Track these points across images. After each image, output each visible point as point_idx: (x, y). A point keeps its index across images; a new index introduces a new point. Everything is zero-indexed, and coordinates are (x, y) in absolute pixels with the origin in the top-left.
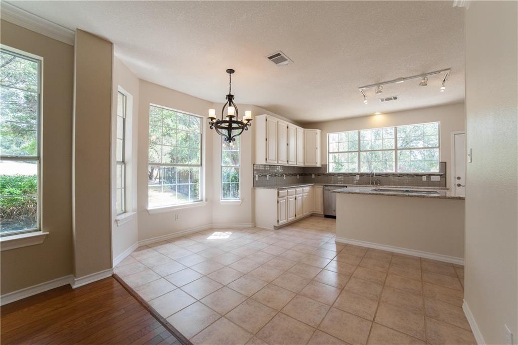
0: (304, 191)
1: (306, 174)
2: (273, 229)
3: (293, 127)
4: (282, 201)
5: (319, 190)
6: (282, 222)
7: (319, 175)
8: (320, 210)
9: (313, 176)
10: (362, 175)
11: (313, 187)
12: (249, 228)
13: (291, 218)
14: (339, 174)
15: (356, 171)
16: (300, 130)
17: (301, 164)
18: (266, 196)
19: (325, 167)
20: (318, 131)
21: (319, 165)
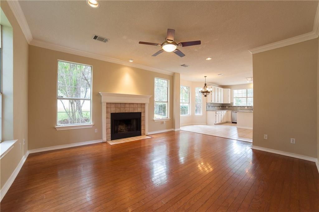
0: (224, 112)
1: (223, 107)
2: (214, 124)
3: (220, 88)
4: (217, 115)
5: (230, 112)
6: (217, 122)
7: (229, 107)
8: (230, 120)
9: (227, 107)
10: (248, 107)
11: (227, 111)
12: (205, 125)
13: (220, 122)
14: (238, 107)
15: (246, 105)
16: (222, 89)
17: (222, 102)
18: (211, 114)
19: (232, 103)
20: (229, 89)
21: (229, 103)
